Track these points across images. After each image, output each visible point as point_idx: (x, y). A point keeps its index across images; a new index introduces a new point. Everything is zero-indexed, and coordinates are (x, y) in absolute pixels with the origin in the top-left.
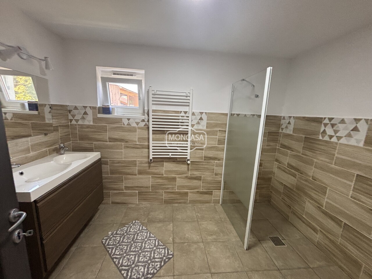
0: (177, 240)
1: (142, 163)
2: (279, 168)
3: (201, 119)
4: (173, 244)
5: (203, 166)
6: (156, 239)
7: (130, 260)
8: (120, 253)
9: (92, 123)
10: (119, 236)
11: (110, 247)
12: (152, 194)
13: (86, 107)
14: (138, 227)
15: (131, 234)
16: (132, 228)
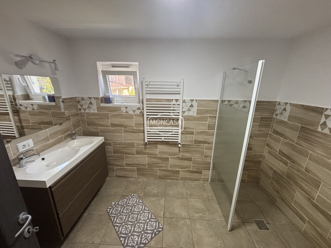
0: (167, 215)
1: (138, 145)
2: (269, 153)
3: (192, 106)
4: (164, 218)
5: (194, 149)
6: (150, 212)
7: (128, 229)
8: (120, 222)
9: (96, 112)
10: (120, 206)
11: (113, 215)
12: (148, 170)
13: (91, 98)
14: (136, 200)
15: (129, 206)
16: (131, 200)
